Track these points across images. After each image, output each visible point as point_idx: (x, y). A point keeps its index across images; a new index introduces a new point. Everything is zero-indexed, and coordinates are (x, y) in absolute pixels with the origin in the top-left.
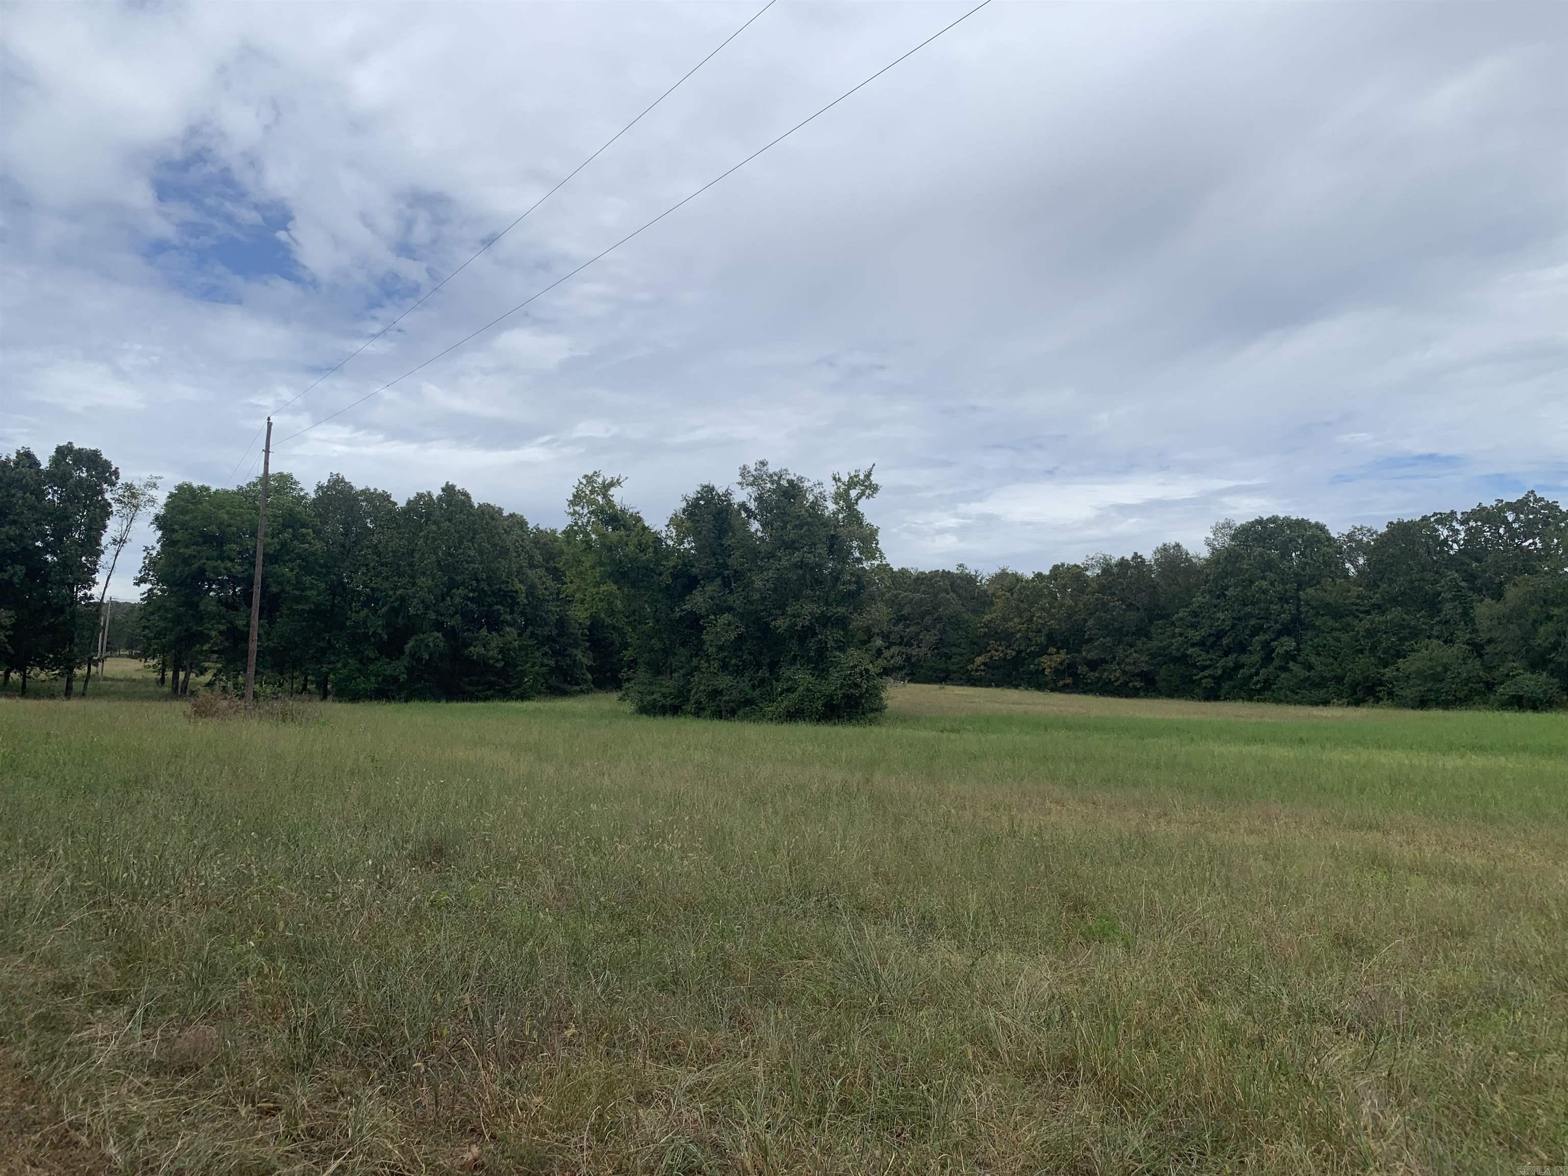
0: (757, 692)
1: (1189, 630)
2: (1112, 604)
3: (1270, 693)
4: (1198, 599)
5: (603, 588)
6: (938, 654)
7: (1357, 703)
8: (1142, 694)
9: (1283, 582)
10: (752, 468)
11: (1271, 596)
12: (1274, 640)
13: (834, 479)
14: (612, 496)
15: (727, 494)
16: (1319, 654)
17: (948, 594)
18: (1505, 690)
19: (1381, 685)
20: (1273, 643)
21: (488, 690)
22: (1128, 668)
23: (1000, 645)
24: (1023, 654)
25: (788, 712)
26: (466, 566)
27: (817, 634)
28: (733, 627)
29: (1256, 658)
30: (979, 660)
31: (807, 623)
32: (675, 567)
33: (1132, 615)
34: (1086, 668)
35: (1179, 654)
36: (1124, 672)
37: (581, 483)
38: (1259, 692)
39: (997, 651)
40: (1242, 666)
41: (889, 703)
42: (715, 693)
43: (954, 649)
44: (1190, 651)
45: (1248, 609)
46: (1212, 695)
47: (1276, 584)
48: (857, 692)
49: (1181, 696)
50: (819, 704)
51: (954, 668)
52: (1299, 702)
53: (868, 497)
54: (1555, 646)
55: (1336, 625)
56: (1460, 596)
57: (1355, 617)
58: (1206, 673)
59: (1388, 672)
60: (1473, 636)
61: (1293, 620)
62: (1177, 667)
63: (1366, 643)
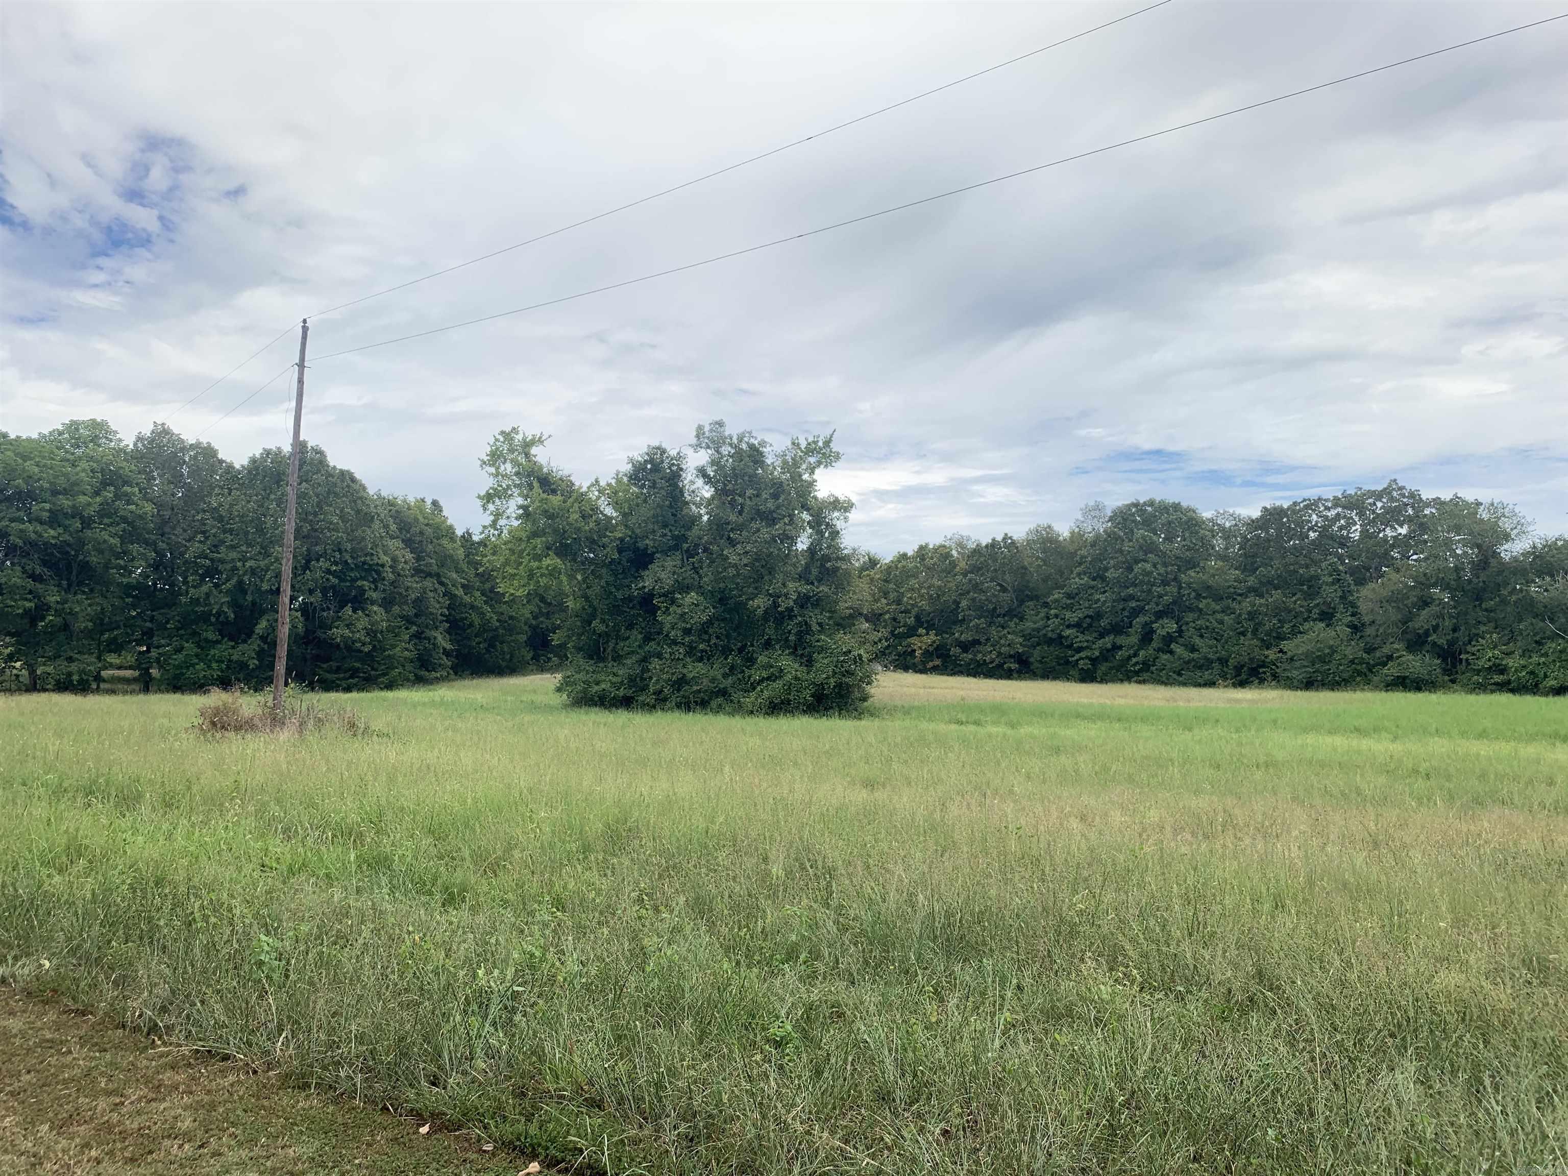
0: (730, 680)
1: (1064, 611)
2: (986, 585)
3: (1149, 674)
4: (1076, 582)
5: (546, 562)
7: (1242, 684)
8: (1015, 675)
9: (1165, 565)
10: (708, 428)
11: (1155, 578)
12: (1152, 622)
13: (793, 444)
14: (535, 456)
15: (679, 457)
16: (1202, 636)
18: (1392, 670)
19: (1263, 666)
20: (1153, 625)
21: (352, 677)
22: (1003, 650)
25: (771, 703)
26: (328, 534)
28: (702, 608)
29: (1134, 639)
32: (622, 540)
33: (1006, 596)
34: (958, 650)
35: (1054, 636)
36: (1000, 654)
37: (497, 440)
38: (1137, 673)
40: (1120, 648)
42: (680, 683)
44: (1068, 632)
45: (1131, 591)
46: (1087, 677)
47: (1158, 566)
48: (848, 681)
49: (1055, 678)
50: (807, 695)
52: (1184, 684)
53: (826, 467)
54: (1435, 628)
55: (1218, 608)
56: (1339, 580)
57: (1234, 599)
58: (1083, 654)
59: (1272, 654)
60: (1353, 619)
61: (1174, 602)
62: (1052, 649)
63: (1249, 625)
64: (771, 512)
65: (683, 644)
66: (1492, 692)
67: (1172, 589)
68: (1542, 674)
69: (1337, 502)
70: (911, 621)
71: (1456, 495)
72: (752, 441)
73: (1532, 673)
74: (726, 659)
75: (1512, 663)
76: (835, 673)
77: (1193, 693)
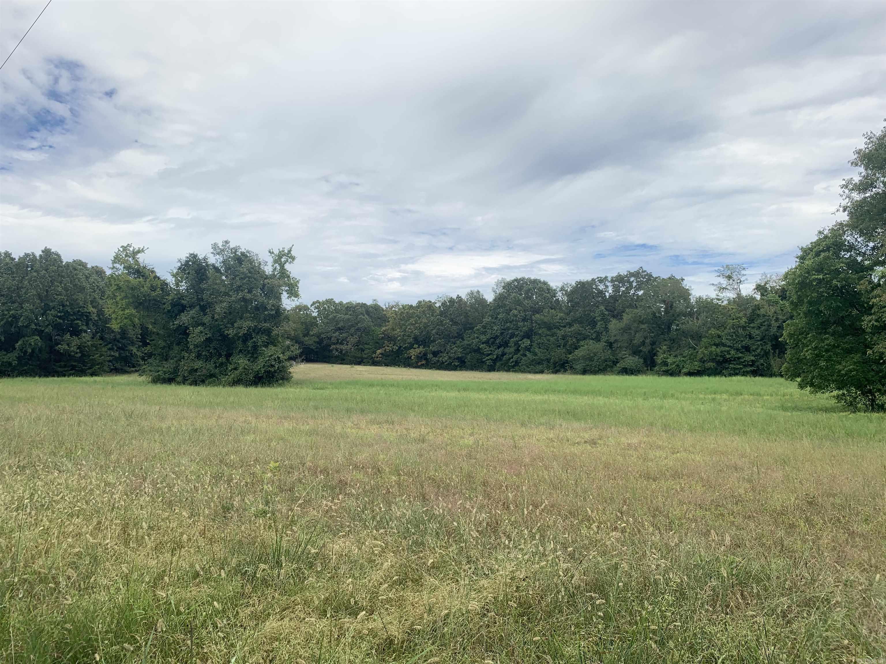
0: (218, 370)
1: (481, 335)
2: (445, 322)
3: (518, 367)
4: (487, 319)
5: (127, 311)
6: (357, 349)
7: (556, 372)
8: (458, 368)
9: (525, 311)
10: (220, 245)
11: (519, 318)
12: (521, 340)
13: (270, 252)
14: (138, 258)
15: (205, 259)
16: (540, 348)
17: (364, 316)
18: (620, 365)
19: (567, 363)
20: (519, 342)
21: (71, 370)
22: (452, 355)
23: (390, 343)
24: (402, 349)
25: (234, 381)
26: (56, 297)
27: (253, 338)
28: (203, 334)
29: (512, 350)
30: (379, 351)
31: (246, 332)
32: (172, 300)
34: (431, 356)
35: (476, 348)
36: (450, 358)
37: (119, 250)
38: (513, 367)
39: (388, 346)
40: (506, 354)
41: (294, 375)
42: (193, 371)
43: (366, 346)
44: (481, 346)
45: (508, 324)
46: (491, 369)
47: (521, 312)
48: (272, 369)
49: (476, 370)
50: (251, 377)
51: (366, 356)
52: (530, 372)
53: (290, 263)
54: (643, 343)
55: (549, 333)
57: (558, 329)
58: (488, 358)
59: (570, 357)
60: (608, 338)
61: (529, 331)
62: (475, 355)
63: (562, 342)
66: (662, 375)
67: (528, 324)
68: (681, 366)
70: (411, 340)
72: (243, 250)
73: (678, 366)
74: (217, 359)
75: (670, 360)
77: (530, 376)
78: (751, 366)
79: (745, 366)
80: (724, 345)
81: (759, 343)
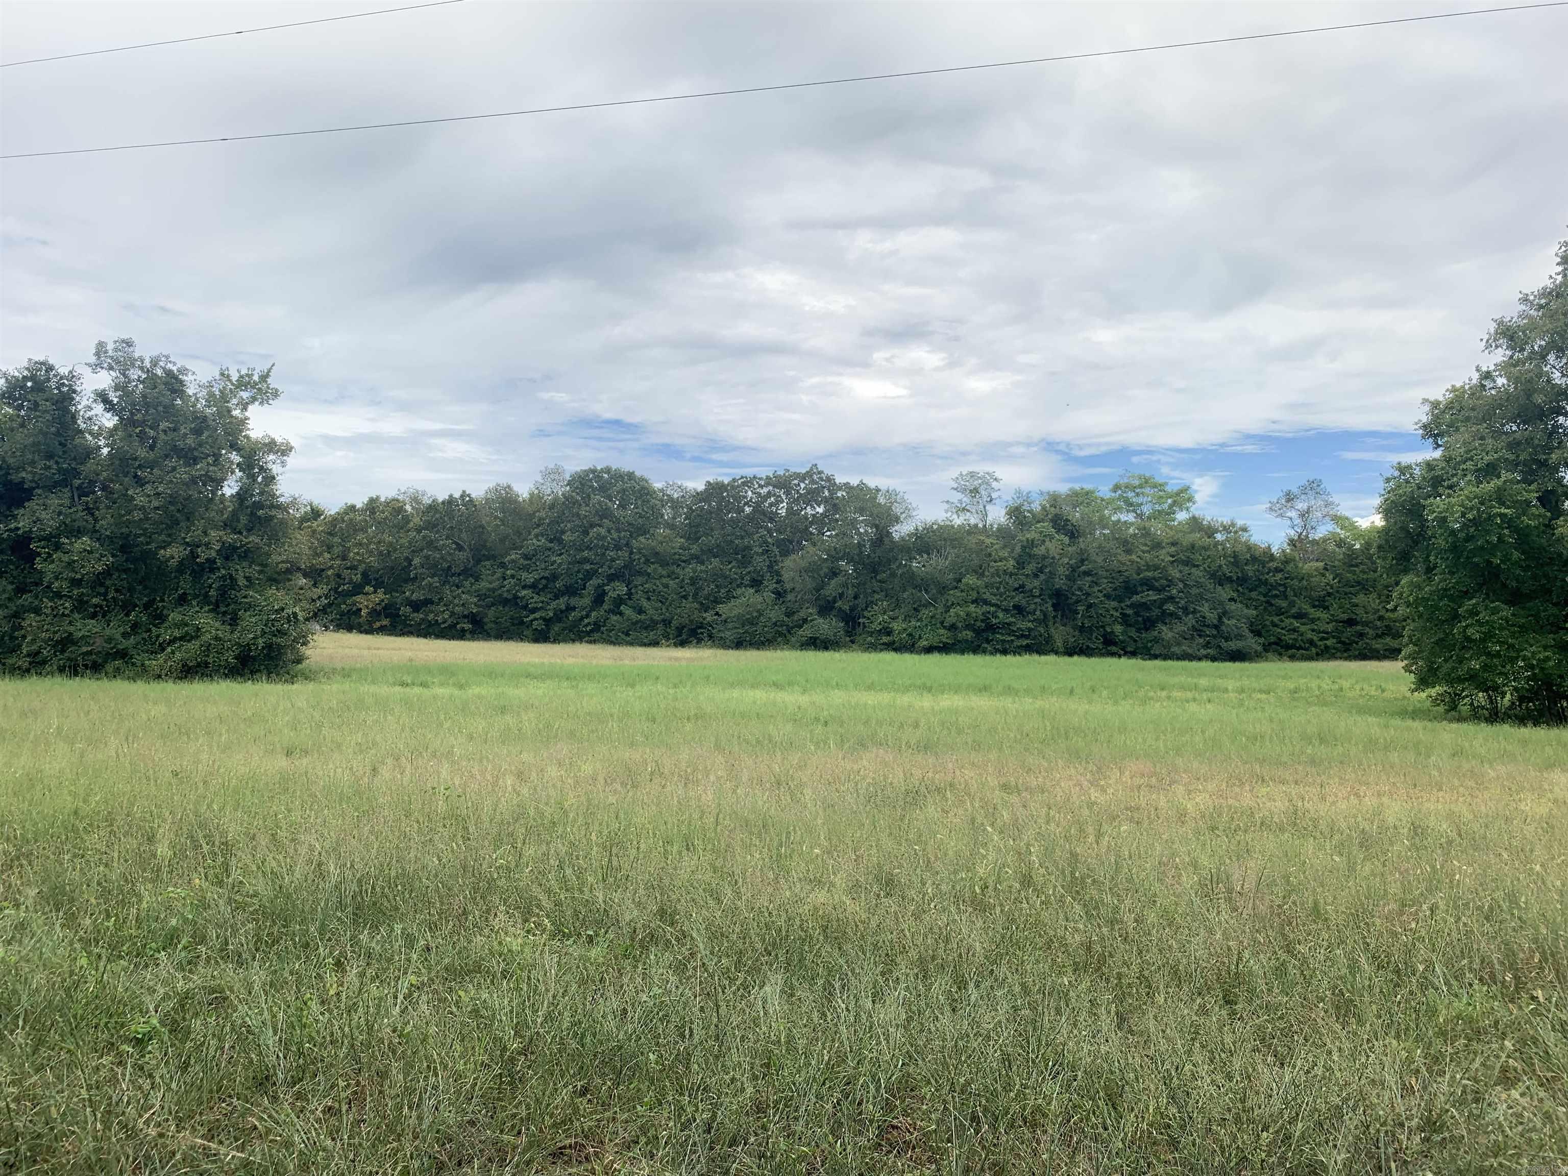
0: (132, 640)
1: (520, 572)
2: (441, 542)
3: (599, 634)
4: (533, 543)
7: (682, 644)
8: (468, 636)
9: (618, 530)
10: (111, 347)
11: (609, 543)
12: (606, 584)
13: (222, 375)
16: (649, 599)
18: (806, 632)
19: (701, 627)
20: (605, 588)
22: (457, 609)
25: (185, 666)
27: (219, 569)
28: (96, 555)
29: (586, 601)
33: (462, 555)
34: (409, 609)
35: (510, 597)
36: (453, 614)
38: (589, 633)
40: (574, 609)
42: (65, 642)
45: (586, 554)
46: (541, 637)
47: (612, 531)
48: (280, 641)
49: (509, 638)
52: (631, 644)
53: (261, 404)
54: (841, 595)
55: (664, 573)
56: (768, 551)
57: (679, 565)
58: (537, 615)
59: (709, 616)
60: (778, 586)
61: (625, 567)
62: (507, 609)
63: (691, 589)
64: (192, 450)
65: (70, 597)
66: (881, 650)
67: (624, 554)
68: (917, 637)
69: (769, 481)
70: (357, 578)
71: (861, 481)
72: (170, 366)
73: (910, 635)
74: (127, 615)
75: (896, 626)
76: (264, 633)
77: (639, 651)
78: (1027, 637)
79: (1018, 637)
80: (986, 602)
81: (1037, 600)
